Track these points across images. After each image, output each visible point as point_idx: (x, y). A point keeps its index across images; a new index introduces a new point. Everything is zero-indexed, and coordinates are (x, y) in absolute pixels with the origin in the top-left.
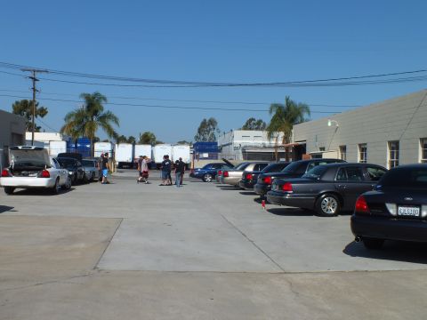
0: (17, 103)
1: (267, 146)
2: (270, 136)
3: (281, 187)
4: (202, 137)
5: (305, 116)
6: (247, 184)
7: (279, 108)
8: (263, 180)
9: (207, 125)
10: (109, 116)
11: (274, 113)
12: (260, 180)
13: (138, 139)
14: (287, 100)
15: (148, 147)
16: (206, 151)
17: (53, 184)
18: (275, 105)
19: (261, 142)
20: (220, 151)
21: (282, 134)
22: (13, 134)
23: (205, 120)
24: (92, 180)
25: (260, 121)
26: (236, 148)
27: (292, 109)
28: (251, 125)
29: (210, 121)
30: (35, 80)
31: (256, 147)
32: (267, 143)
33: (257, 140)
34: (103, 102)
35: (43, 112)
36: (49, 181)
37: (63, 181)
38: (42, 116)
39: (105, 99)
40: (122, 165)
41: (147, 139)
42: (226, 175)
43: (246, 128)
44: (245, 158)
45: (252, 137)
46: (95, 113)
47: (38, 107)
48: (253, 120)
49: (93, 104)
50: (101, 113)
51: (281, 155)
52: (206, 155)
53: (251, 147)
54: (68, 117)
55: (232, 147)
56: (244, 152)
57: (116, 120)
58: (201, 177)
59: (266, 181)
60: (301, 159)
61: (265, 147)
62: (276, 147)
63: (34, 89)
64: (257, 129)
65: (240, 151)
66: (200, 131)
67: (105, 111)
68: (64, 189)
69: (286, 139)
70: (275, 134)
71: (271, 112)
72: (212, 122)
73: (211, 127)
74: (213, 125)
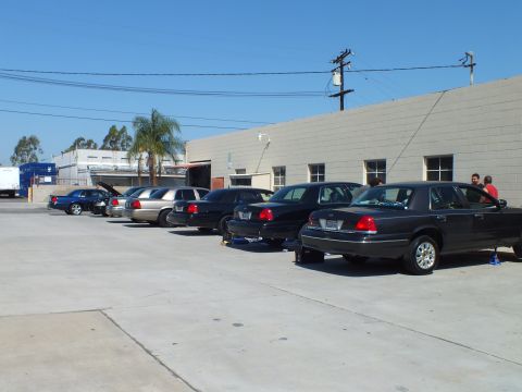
1: (120, 169)
2: (130, 158)
4: (20, 158)
9: (25, 145)
14: (154, 112)
19: (111, 164)
23: (24, 138)
26: (81, 171)
29: (31, 139)
31: (107, 170)
45: (100, 158)
48: (83, 139)
52: (48, 179)
53: (102, 170)
55: (75, 169)
56: (93, 176)
61: (117, 171)
65: (88, 174)
66: (18, 150)
70: (139, 155)
72: (33, 141)
73: (32, 146)
74: (35, 145)
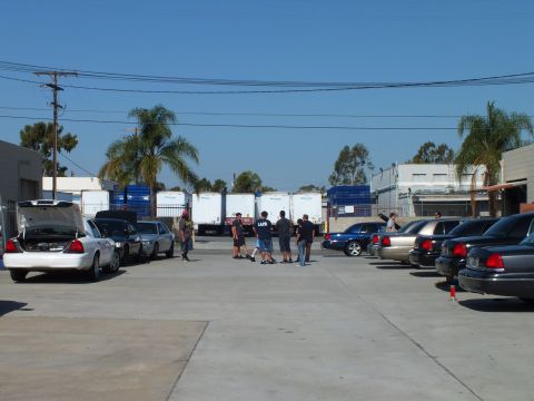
0: (28, 128)
1: (456, 190)
2: (461, 174)
3: (483, 261)
4: (342, 178)
5: (524, 135)
6: (422, 258)
7: (476, 123)
8: (452, 250)
9: (351, 157)
10: (181, 146)
11: (467, 133)
12: (445, 251)
13: (231, 185)
14: (490, 108)
15: (250, 198)
16: (349, 203)
17: (89, 264)
18: (470, 119)
19: (446, 184)
20: (375, 201)
21: (482, 169)
22: (22, 180)
23: (347, 148)
24: (153, 257)
25: (443, 149)
26: (402, 196)
27: (500, 125)
28: (427, 155)
29: (355, 149)
30: (56, 88)
31: (437, 193)
32: (456, 184)
33: (438, 180)
34: (168, 121)
35: (70, 143)
36: (83, 258)
37: (106, 258)
38: (69, 149)
39: (171, 116)
40: (205, 230)
41: (247, 185)
42: (386, 242)
43: (418, 160)
44: (418, 213)
45: (430, 175)
46: (157, 141)
47: (62, 135)
48: (433, 145)
49: (153, 126)
50: (167, 142)
51: (481, 205)
52: (350, 209)
53: (430, 193)
54: (113, 149)
55: (395, 193)
56: (416, 203)
57: (193, 153)
58: (341, 246)
59: (457, 251)
60: (518, 212)
61: (452, 192)
62: (473, 192)
63: (55, 105)
64: (437, 161)
65: (410, 201)
66: (338, 168)
67: (174, 137)
68: (108, 272)
69: (490, 177)
70: (471, 169)
71: (461, 130)
72: (360, 151)
73: (358, 160)
74: (362, 158)
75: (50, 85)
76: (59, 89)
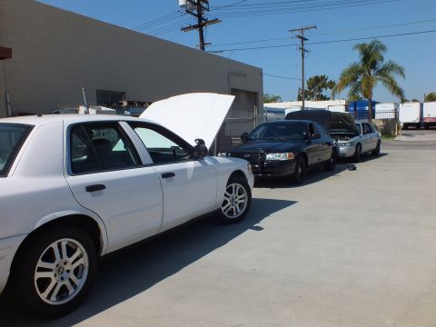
0: (310, 79)
10: (392, 67)
30: (303, 39)
34: (381, 51)
38: (331, 88)
46: (373, 65)
47: (328, 81)
49: (370, 56)
50: (380, 65)
57: (401, 71)
63: (303, 49)
67: (386, 61)
75: (299, 37)
76: (306, 39)
